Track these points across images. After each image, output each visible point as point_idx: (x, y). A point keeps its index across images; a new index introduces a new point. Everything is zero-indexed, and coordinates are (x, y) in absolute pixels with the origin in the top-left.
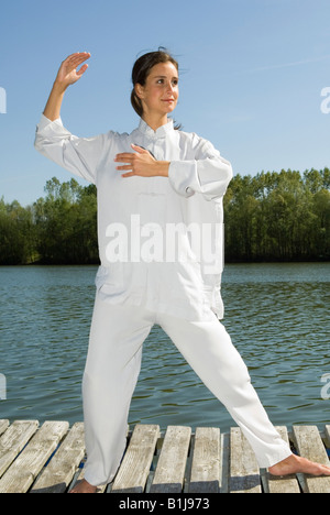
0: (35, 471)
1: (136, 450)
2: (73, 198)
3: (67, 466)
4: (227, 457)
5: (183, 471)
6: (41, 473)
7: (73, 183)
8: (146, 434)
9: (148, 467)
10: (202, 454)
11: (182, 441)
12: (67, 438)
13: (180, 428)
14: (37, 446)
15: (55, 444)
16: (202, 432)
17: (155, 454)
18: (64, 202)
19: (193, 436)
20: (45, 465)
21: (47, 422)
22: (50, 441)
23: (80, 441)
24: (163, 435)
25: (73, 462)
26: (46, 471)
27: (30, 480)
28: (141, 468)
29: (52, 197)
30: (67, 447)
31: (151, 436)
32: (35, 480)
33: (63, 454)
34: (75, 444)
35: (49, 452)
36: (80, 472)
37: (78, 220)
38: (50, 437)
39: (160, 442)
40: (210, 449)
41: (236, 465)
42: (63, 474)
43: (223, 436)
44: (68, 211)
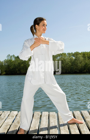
0: (10, 124)
1: (35, 118)
2: (13, 59)
4: (58, 119)
5: (48, 123)
6: (12, 124)
7: (14, 56)
8: (37, 114)
9: (39, 122)
10: (52, 119)
11: (47, 116)
12: (18, 115)
13: (46, 112)
14: (10, 117)
15: (15, 117)
16: (51, 113)
17: (40, 119)
18: (11, 60)
19: (49, 114)
20: (13, 122)
21: (12, 112)
22: (13, 116)
24: (42, 114)
26: (13, 124)
27: (9, 126)
28: (37, 123)
29: (8, 59)
30: (18, 117)
31: (39, 115)
32: (10, 126)
33: (17, 119)
37: (15, 64)
38: (13, 115)
39: (41, 116)
40: (54, 117)
41: (61, 121)
42: (18, 124)
43: (56, 114)
44: (12, 62)
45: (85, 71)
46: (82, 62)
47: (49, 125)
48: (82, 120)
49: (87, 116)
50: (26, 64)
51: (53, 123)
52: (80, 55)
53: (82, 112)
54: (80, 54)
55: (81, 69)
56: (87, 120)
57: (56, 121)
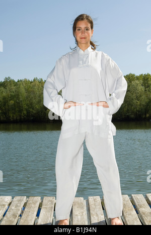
1: (46, 208)
3: (14, 216)
4: (89, 210)
6: (1, 219)
8: (49, 201)
9: (52, 215)
10: (77, 209)
12: (12, 204)
15: (7, 207)
16: (76, 199)
20: (4, 216)
21: (1, 197)
22: (4, 205)
23: (18, 205)
25: (17, 214)
26: (5, 218)
28: (49, 216)
30: (13, 207)
31: (52, 202)
33: (11, 211)
34: (17, 206)
35: (5, 210)
36: (21, 218)
38: (4, 203)
40: (81, 206)
41: (93, 213)
42: (13, 219)
43: (85, 201)
45: (148, 115)
46: (141, 96)
47: (72, 220)
48: (132, 210)
49: (142, 203)
50: (21, 99)
51: (79, 217)
52: (137, 82)
53: (134, 197)
54: (138, 78)
55: (139, 111)
56: (141, 210)
57: (85, 213)
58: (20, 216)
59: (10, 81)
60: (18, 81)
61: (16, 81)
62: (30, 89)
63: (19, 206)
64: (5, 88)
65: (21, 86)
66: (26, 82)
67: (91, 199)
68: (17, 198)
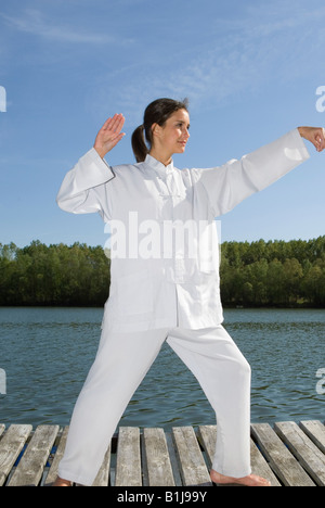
0: (6, 471)
2: (12, 257)
3: (36, 466)
6: (12, 472)
7: (12, 246)
12: (32, 440)
14: (7, 448)
15: (22, 445)
18: (5, 259)
20: (16, 464)
21: (13, 425)
22: (17, 443)
23: (44, 442)
25: (42, 461)
26: (17, 471)
27: (3, 478)
30: (33, 447)
32: (7, 479)
33: (30, 454)
34: (41, 445)
35: (18, 452)
37: (15, 273)
38: (16, 439)
40: (160, 446)
41: (185, 461)
42: (33, 473)
44: (8, 266)
47: (148, 476)
48: (256, 455)
49: (271, 441)
50: (54, 272)
51: (161, 469)
58: (48, 465)
59: (39, 246)
60: (51, 246)
61: (48, 246)
62: (67, 258)
63: (46, 445)
64: (30, 255)
65: (55, 253)
66: (62, 248)
67: (177, 431)
68: (42, 429)
